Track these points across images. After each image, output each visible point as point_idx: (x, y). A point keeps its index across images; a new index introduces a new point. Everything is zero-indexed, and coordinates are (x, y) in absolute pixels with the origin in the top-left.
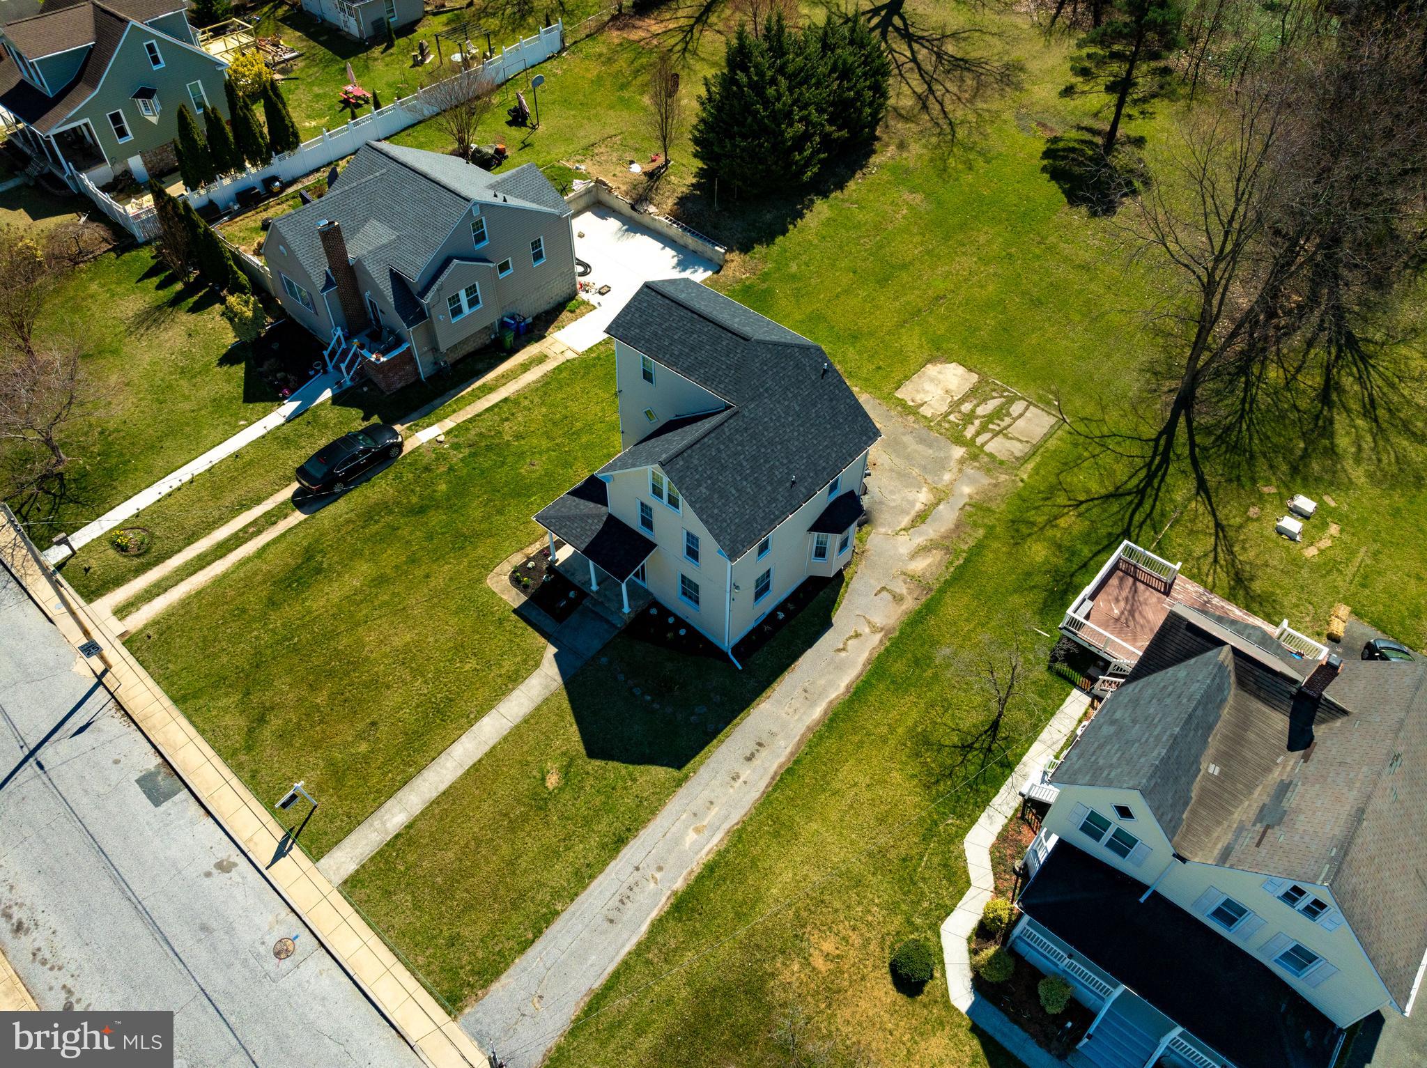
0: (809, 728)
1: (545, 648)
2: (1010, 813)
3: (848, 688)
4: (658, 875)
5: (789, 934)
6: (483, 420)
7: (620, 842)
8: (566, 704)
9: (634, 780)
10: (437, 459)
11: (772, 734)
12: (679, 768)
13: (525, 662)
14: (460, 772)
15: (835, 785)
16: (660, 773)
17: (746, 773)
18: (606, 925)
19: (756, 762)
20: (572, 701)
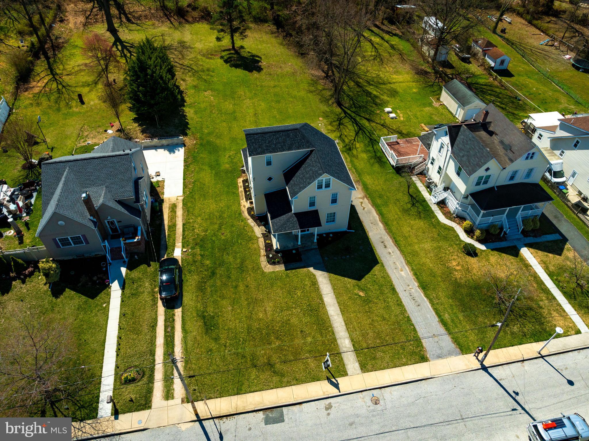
0: (385, 229)
1: (309, 270)
2: (438, 209)
3: (378, 214)
4: (410, 287)
5: (446, 269)
6: (188, 235)
7: (393, 289)
8: (336, 276)
9: (375, 275)
10: (193, 256)
11: (381, 238)
12: (378, 263)
13: (310, 278)
14: (341, 316)
15: (407, 235)
16: (376, 268)
17: (390, 250)
18: (419, 307)
19: (388, 246)
20: (336, 274)
